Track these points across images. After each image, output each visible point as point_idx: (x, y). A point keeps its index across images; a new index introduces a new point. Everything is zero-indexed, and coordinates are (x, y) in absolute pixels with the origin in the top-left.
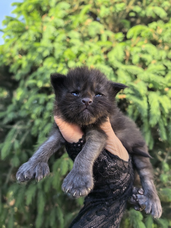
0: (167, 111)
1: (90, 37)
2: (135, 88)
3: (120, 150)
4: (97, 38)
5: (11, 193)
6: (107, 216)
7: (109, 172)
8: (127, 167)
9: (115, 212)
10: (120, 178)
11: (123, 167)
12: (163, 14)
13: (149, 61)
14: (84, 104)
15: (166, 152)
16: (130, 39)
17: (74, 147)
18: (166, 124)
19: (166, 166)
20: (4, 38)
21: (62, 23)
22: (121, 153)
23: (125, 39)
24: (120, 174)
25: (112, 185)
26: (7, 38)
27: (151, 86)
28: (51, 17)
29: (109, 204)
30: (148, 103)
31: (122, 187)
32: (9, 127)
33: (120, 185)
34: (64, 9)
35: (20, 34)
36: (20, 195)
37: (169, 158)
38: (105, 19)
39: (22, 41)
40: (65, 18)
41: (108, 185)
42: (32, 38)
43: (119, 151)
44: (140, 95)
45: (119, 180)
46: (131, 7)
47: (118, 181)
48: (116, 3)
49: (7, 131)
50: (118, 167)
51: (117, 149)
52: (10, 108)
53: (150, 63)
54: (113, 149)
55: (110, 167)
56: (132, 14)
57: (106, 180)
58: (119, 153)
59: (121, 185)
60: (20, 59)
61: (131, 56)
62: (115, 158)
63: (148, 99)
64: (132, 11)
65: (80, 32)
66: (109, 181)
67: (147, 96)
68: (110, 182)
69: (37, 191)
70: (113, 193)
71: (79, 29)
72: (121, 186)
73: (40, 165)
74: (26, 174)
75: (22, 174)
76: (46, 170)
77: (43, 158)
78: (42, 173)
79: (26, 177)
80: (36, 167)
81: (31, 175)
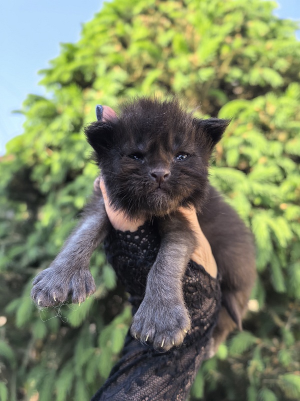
0: (283, 243)
3: (207, 257)
5: (32, 383)
8: (214, 289)
10: (203, 306)
11: (209, 286)
12: (276, 80)
13: (254, 158)
14: (154, 179)
15: (290, 310)
17: (126, 240)
18: (284, 264)
19: (289, 336)
24: (203, 299)
27: (257, 201)
29: (178, 354)
31: (204, 322)
32: (30, 271)
36: (47, 387)
37: (295, 320)
42: (67, 127)
43: (205, 258)
45: (201, 309)
47: (198, 312)
49: (27, 278)
50: (201, 285)
52: (33, 239)
53: (256, 162)
58: (203, 260)
59: (203, 319)
60: (49, 157)
62: (198, 270)
63: (252, 225)
67: (250, 219)
69: (74, 381)
73: (79, 274)
74: (54, 293)
75: (47, 294)
76: (91, 283)
77: (81, 261)
78: (85, 289)
79: (56, 299)
80: (71, 279)
81: (66, 295)
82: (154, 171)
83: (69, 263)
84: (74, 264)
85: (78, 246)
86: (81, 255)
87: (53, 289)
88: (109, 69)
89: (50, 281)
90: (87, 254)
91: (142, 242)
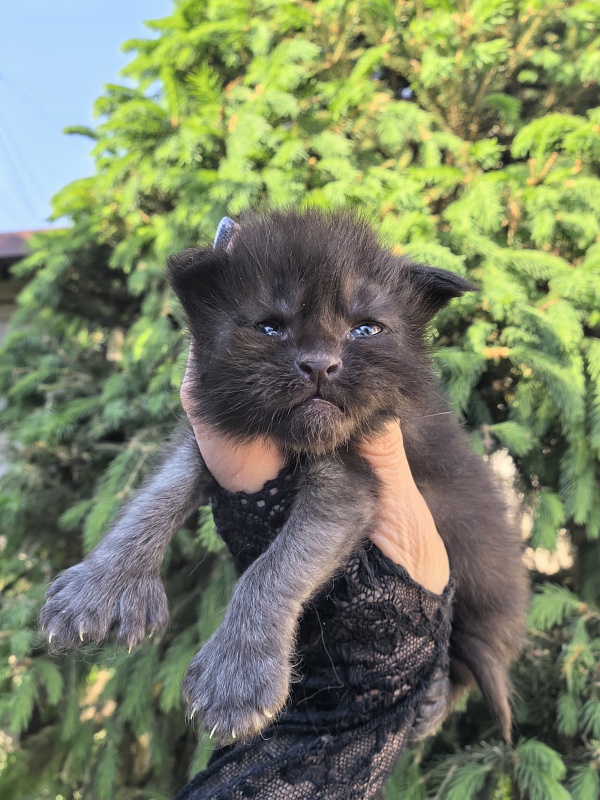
1: (382, 153)
2: (542, 325)
3: (421, 548)
4: (407, 157)
6: (318, 788)
7: (355, 620)
8: (430, 617)
9: (352, 778)
10: (396, 650)
11: (415, 611)
13: (589, 234)
14: (307, 376)
16: (525, 159)
17: (241, 509)
20: (99, 157)
21: (291, 106)
22: (421, 560)
23: (507, 159)
24: (398, 635)
25: (360, 669)
26: (107, 156)
27: (594, 319)
28: (252, 87)
29: (332, 744)
30: (587, 375)
31: (393, 683)
33: (389, 677)
34: (298, 62)
35: (150, 143)
38: (434, 92)
39: (155, 165)
40: (302, 90)
41: (345, 665)
42: (189, 156)
43: (417, 551)
44: (561, 349)
45: (391, 655)
46: (525, 51)
47: (384, 661)
48: (474, 38)
50: (393, 608)
51: (410, 543)
53: (593, 241)
54: (391, 539)
55: (361, 603)
56: (528, 76)
57: (338, 648)
58: (411, 554)
59: (392, 675)
61: (525, 215)
62: (393, 575)
63: (586, 364)
64: (527, 65)
65: (349, 136)
66: (348, 651)
67: (583, 353)
68: (351, 658)
70: (354, 699)
71: (348, 126)
72: (390, 680)
73: (135, 588)
74: (82, 623)
75: (69, 622)
76: (157, 608)
77: (145, 561)
78: (143, 622)
79: (84, 635)
80: (119, 597)
81: (104, 628)
82: (306, 358)
83: (119, 562)
84: (129, 566)
85: (143, 525)
86: (145, 547)
87: (81, 616)
88: (275, 42)
89: (79, 595)
90: (158, 546)
91: (272, 513)
